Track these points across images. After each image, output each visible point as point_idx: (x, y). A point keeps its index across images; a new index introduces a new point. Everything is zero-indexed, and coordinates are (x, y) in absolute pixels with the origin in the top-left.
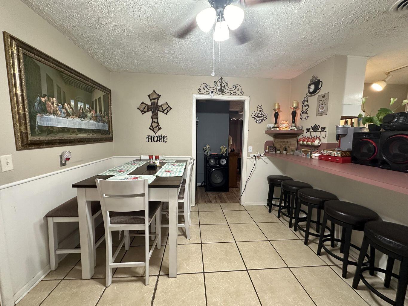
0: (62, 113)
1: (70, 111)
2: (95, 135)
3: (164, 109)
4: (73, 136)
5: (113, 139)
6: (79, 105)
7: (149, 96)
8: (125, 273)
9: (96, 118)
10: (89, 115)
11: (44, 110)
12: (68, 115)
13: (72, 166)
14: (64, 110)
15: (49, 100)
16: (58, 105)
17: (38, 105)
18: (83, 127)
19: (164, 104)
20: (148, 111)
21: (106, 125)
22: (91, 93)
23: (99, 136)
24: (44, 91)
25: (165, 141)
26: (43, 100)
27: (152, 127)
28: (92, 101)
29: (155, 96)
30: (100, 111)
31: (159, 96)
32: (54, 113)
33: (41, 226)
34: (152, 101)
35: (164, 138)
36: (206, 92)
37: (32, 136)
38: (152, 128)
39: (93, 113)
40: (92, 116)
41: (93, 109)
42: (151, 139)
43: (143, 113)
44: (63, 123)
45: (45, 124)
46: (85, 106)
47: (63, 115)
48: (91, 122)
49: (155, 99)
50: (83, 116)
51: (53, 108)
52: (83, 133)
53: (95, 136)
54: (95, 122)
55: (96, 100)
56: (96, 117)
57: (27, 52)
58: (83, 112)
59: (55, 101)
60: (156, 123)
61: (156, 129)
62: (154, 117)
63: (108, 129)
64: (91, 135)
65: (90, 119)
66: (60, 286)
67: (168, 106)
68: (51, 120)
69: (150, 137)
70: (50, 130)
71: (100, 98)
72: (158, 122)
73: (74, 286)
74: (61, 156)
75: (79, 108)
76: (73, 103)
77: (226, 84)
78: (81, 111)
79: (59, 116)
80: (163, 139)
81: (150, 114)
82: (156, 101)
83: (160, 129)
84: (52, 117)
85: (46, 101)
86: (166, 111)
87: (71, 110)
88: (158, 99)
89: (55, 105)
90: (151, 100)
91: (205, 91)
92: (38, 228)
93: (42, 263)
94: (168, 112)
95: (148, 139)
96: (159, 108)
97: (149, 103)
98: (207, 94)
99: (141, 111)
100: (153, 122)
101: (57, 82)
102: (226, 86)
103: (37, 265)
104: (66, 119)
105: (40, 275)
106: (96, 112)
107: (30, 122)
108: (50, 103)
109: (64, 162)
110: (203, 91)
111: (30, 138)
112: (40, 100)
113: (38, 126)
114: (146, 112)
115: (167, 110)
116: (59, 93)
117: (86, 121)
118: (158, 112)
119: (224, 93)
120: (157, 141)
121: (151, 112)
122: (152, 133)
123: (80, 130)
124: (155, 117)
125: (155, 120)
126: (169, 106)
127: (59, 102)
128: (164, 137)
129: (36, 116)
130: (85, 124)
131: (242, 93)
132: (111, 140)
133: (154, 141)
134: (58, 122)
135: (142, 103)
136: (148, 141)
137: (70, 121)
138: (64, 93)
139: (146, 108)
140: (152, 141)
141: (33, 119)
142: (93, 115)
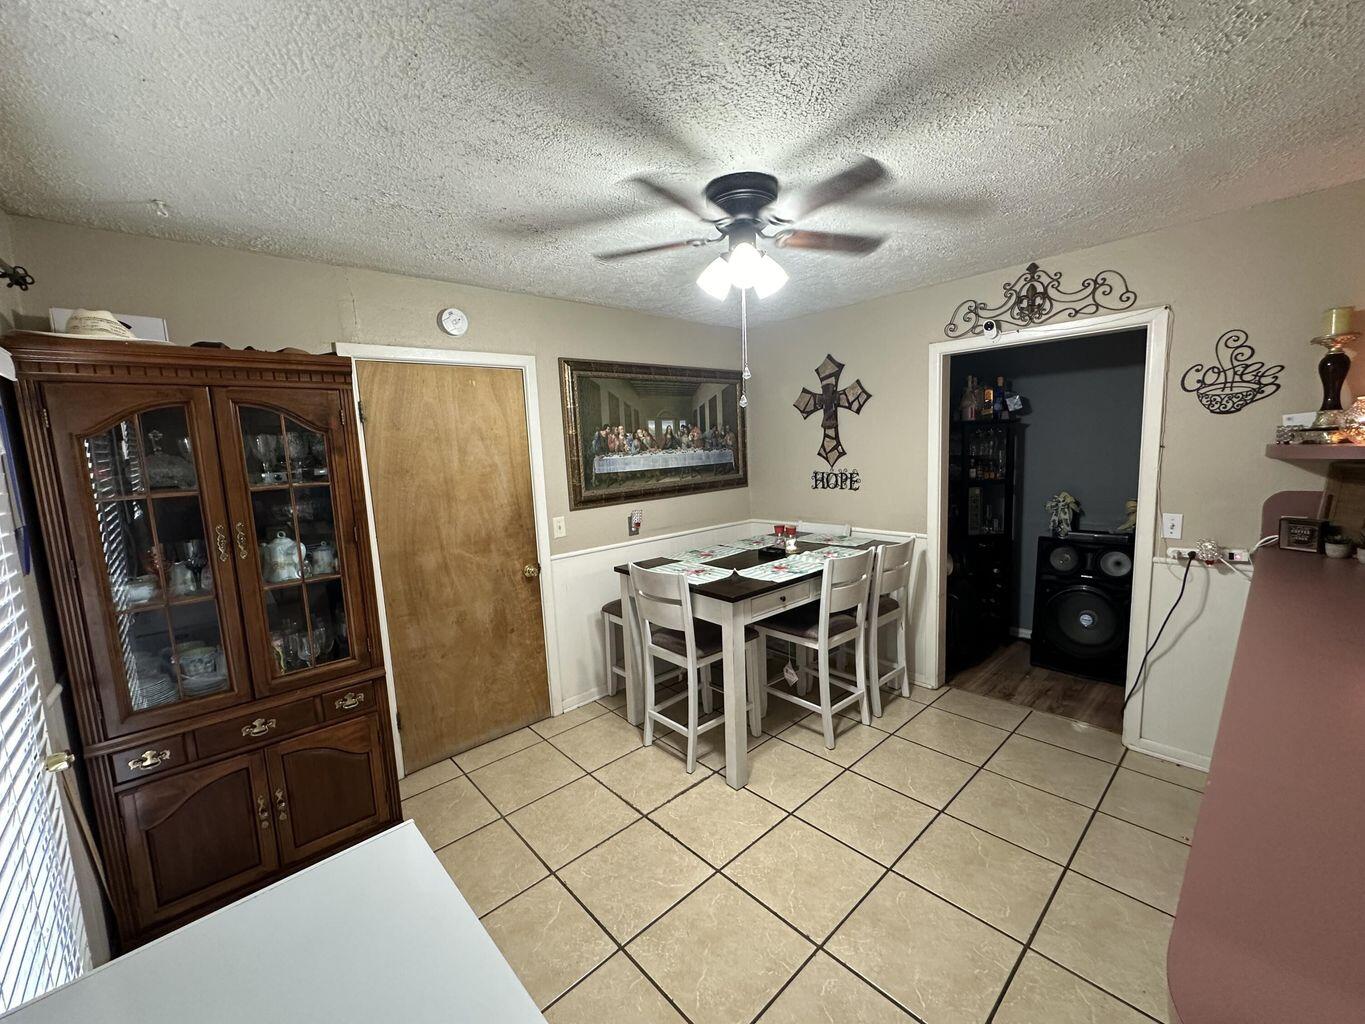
0: (633, 448)
1: (646, 440)
2: (699, 477)
3: (851, 399)
4: (652, 484)
5: (749, 481)
6: (664, 427)
7: (817, 370)
8: (677, 743)
9: (702, 443)
10: (685, 439)
11: (605, 449)
12: (643, 448)
13: (648, 537)
14: (636, 442)
15: (612, 431)
16: (626, 436)
17: (597, 442)
18: (672, 465)
19: (852, 387)
20: (816, 409)
21: (729, 452)
22: (692, 395)
23: (709, 478)
24: (605, 420)
25: (856, 486)
26: (603, 433)
27: (825, 450)
28: (694, 409)
29: (832, 369)
30: (713, 425)
31: (841, 366)
32: (620, 450)
33: (598, 621)
34: (825, 382)
35: (851, 478)
36: (974, 327)
37: (587, 489)
38: (824, 453)
39: (696, 433)
40: (693, 440)
41: (695, 425)
42: (822, 480)
43: (805, 415)
44: (635, 463)
45: (605, 469)
46: (677, 425)
47: (633, 451)
48: (691, 451)
49: (830, 376)
50: (672, 444)
51: (617, 443)
52: (672, 476)
53: (699, 479)
54: (700, 451)
55: (702, 408)
56: (703, 440)
57: (582, 373)
58: (673, 437)
59: (621, 431)
60: (833, 438)
61: (833, 456)
62: (828, 423)
63: (733, 461)
64: (690, 478)
65: (689, 446)
66: (604, 717)
67: (860, 391)
68: (614, 462)
69: (820, 476)
70: (612, 478)
71: (713, 401)
72: (837, 437)
73: (616, 725)
74: (630, 519)
75: (664, 432)
76: (652, 426)
77: (1054, 280)
78: (669, 436)
79: (627, 454)
80: (848, 481)
81: (819, 416)
82: (832, 380)
83: (843, 453)
84: (616, 457)
85: (607, 434)
86: (855, 406)
87: (648, 438)
88: (837, 375)
89: (621, 437)
90: (822, 380)
91: (970, 325)
92: (594, 623)
93: (597, 676)
94: (861, 407)
95: (816, 481)
96: (839, 399)
97: (817, 388)
98: (978, 334)
99: (802, 412)
100: (826, 436)
101: (625, 396)
102: (1052, 292)
103: (591, 676)
104: (639, 455)
105: (594, 694)
106: (703, 430)
107: (585, 469)
108: (613, 436)
109: (634, 529)
110: (964, 327)
111: (585, 494)
112: (599, 434)
113: (596, 474)
114: (812, 412)
115: (860, 399)
116: (628, 416)
117: (678, 453)
118: (839, 409)
119: (1044, 318)
120: (836, 486)
121: (822, 410)
122: (825, 467)
123: (666, 472)
124: (831, 422)
125: (831, 432)
126: (864, 391)
127: (628, 429)
128: (851, 474)
129: (592, 461)
130: (676, 458)
131: (1129, 299)
132: (742, 482)
133: (828, 486)
134: (626, 464)
135: (805, 391)
136: (816, 487)
137: (646, 459)
138: (637, 412)
139: (812, 401)
140: (823, 487)
141: (589, 464)
142: (695, 438)
